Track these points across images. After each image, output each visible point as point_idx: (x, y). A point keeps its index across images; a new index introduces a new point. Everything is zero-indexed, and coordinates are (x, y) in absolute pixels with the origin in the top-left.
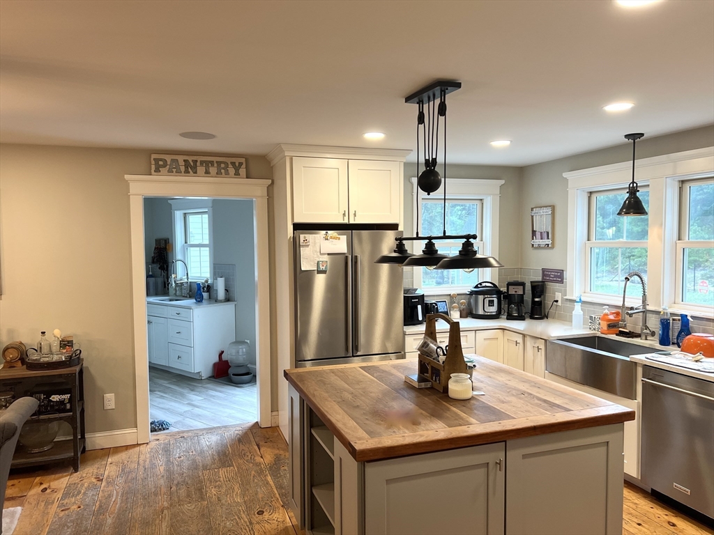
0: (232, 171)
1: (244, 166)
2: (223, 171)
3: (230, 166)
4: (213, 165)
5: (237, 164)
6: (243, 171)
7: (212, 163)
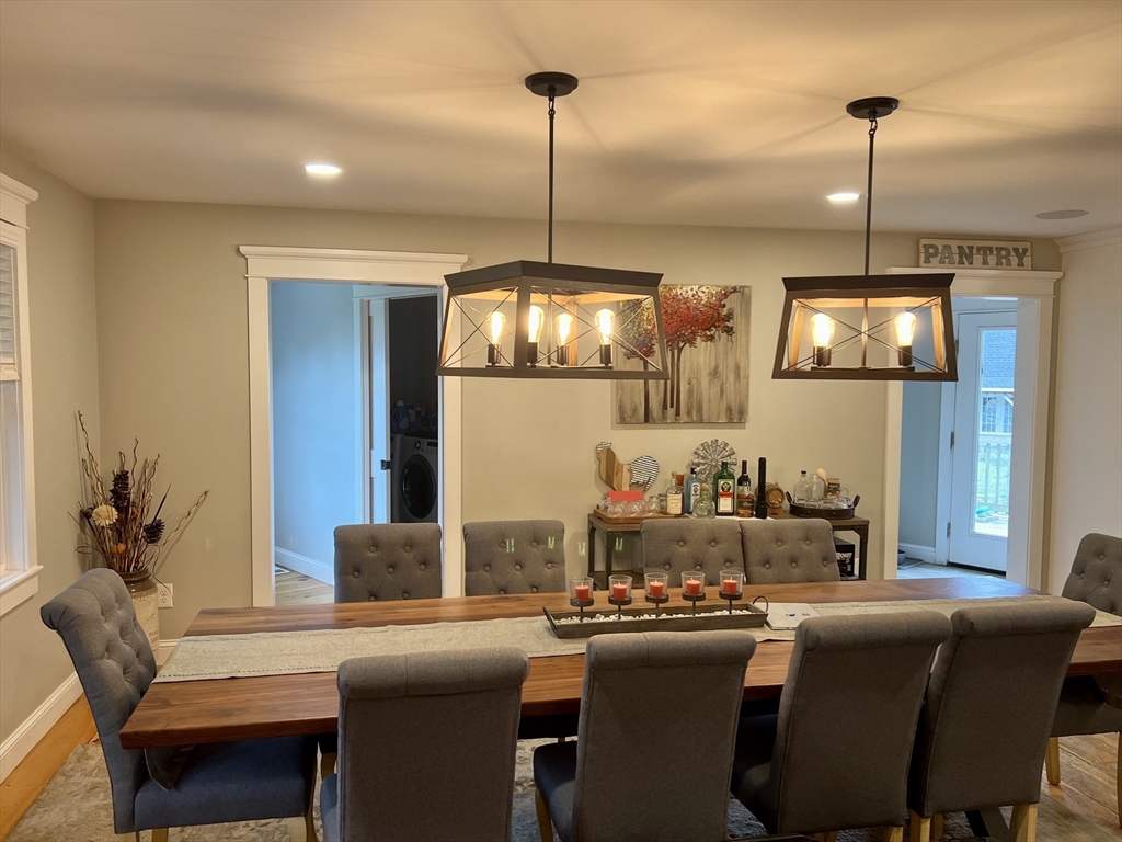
0: (1014, 260)
1: (1028, 254)
2: (1004, 260)
3: (1013, 253)
4: (991, 253)
5: (1021, 251)
6: (1027, 260)
7: (990, 249)
